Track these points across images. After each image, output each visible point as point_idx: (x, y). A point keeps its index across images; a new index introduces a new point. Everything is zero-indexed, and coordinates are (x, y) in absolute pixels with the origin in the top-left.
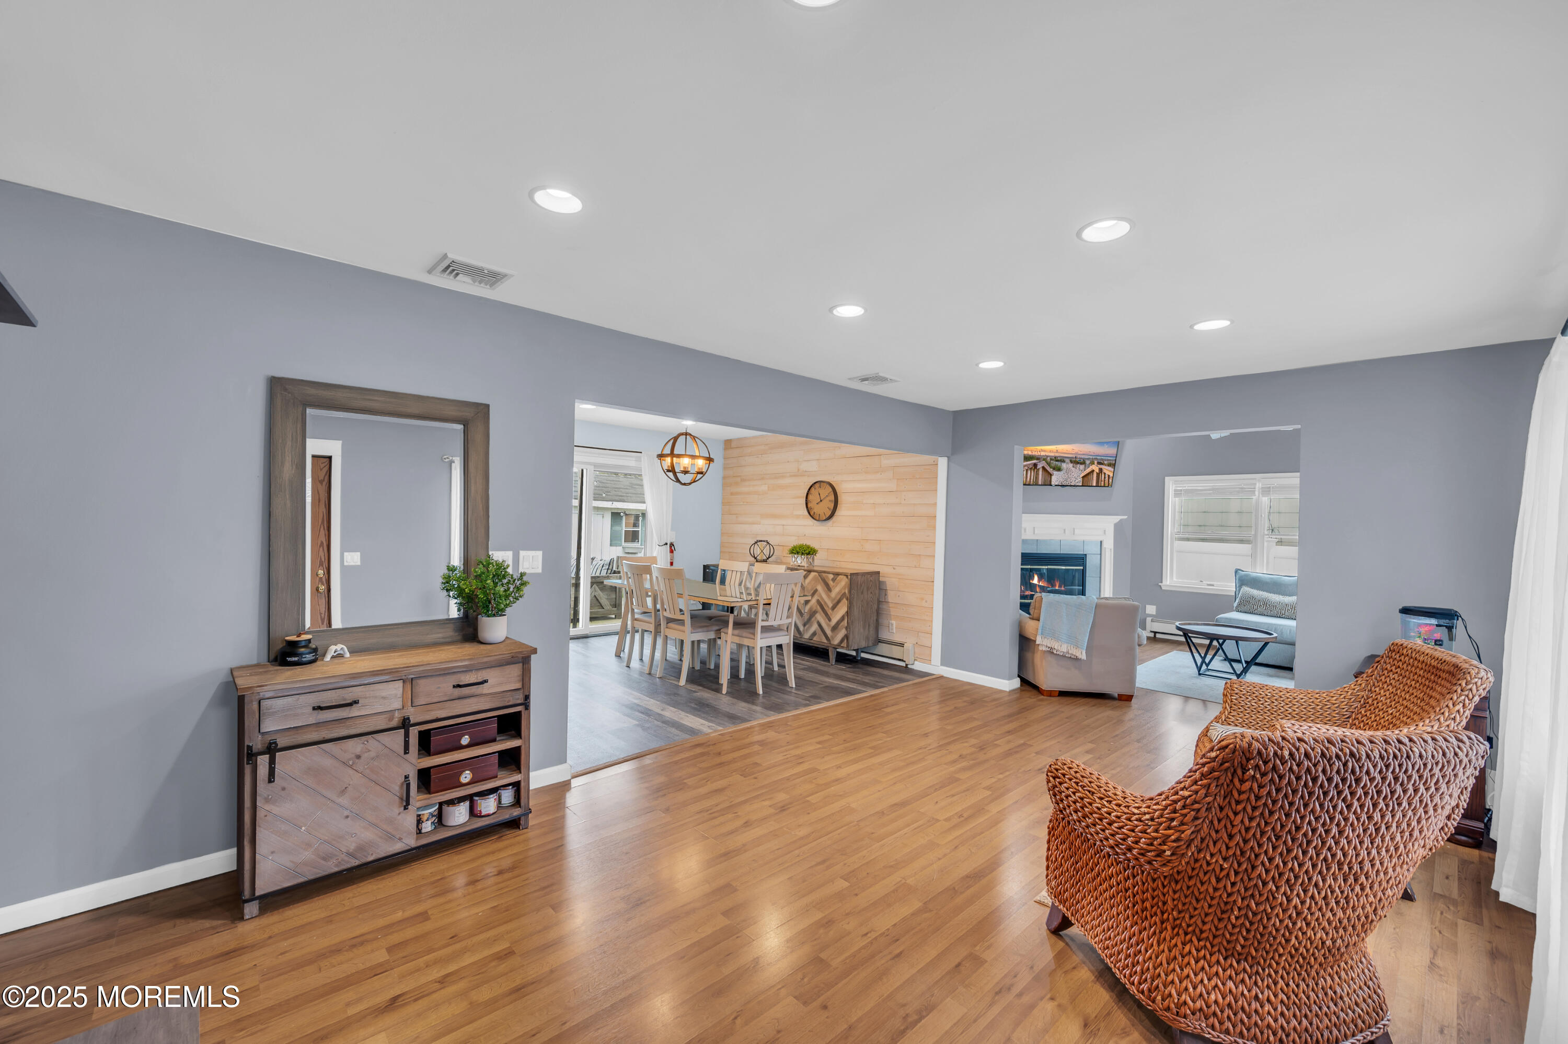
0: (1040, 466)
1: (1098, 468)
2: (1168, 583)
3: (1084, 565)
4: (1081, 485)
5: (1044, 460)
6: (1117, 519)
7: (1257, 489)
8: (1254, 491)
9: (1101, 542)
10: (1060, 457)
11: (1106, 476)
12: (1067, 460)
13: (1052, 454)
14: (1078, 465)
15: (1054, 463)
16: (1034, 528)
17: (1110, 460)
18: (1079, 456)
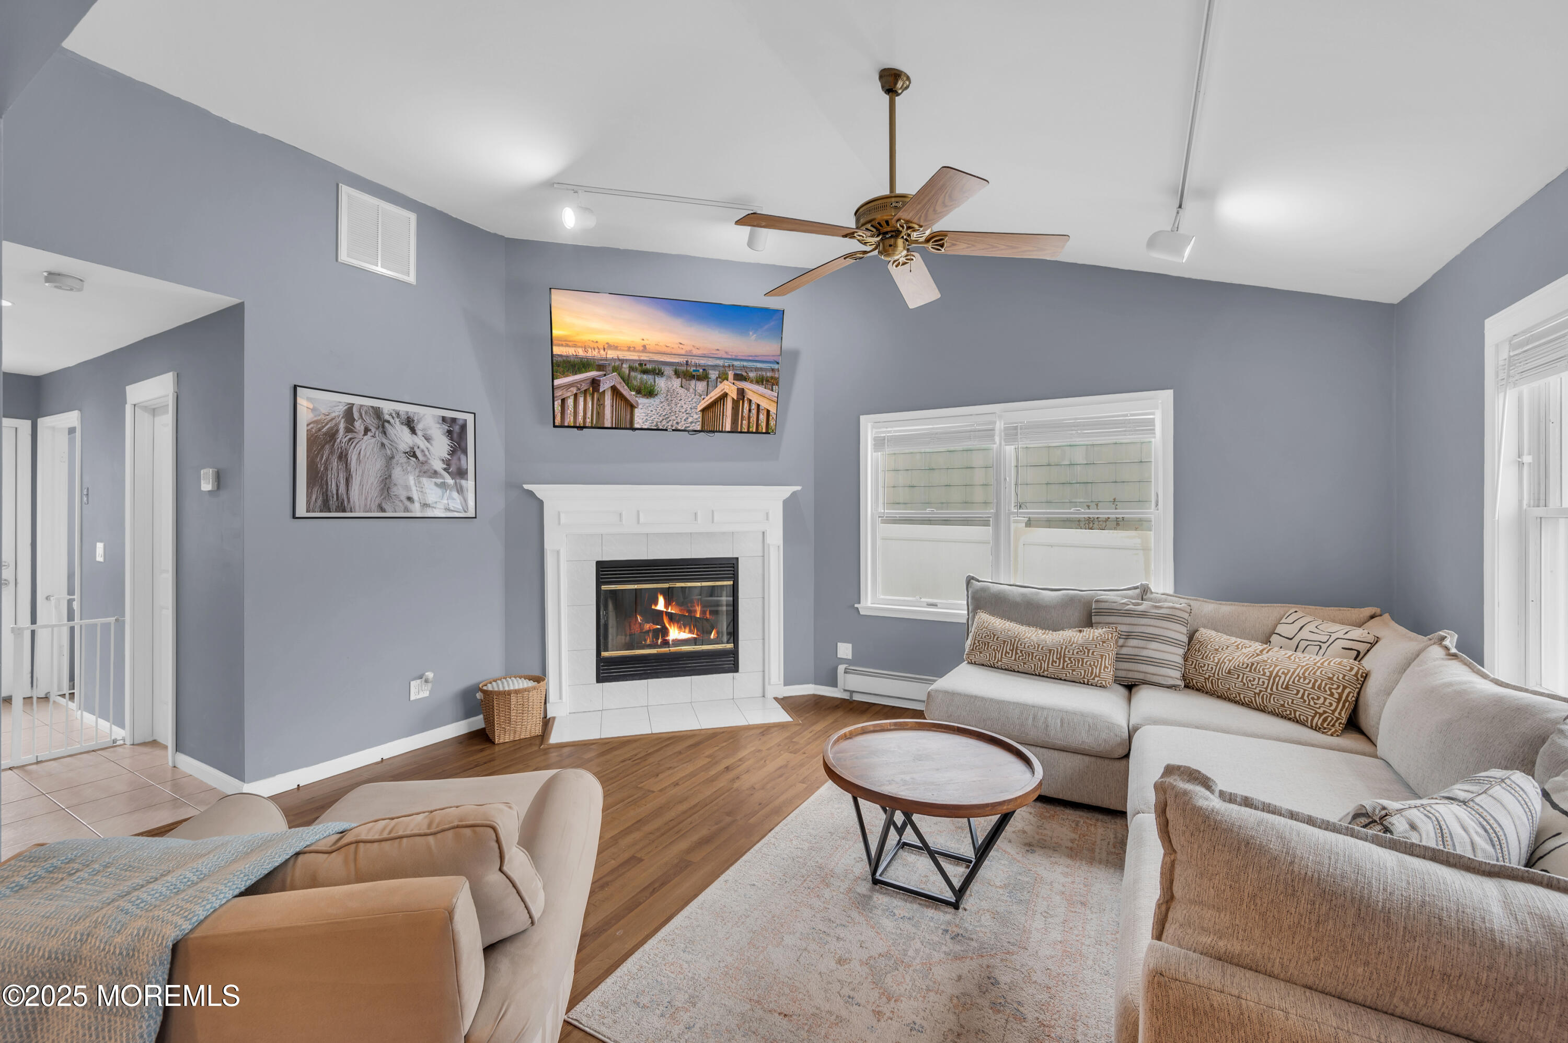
0: (605, 386)
1: (734, 389)
2: (869, 604)
3: (735, 577)
4: (699, 428)
5: (615, 369)
6: (787, 491)
7: (997, 432)
8: (993, 436)
9: (763, 533)
10: (650, 361)
11: (754, 407)
12: (668, 371)
13: (634, 356)
14: (693, 382)
15: (638, 377)
16: (638, 512)
17: (761, 369)
18: (694, 361)
